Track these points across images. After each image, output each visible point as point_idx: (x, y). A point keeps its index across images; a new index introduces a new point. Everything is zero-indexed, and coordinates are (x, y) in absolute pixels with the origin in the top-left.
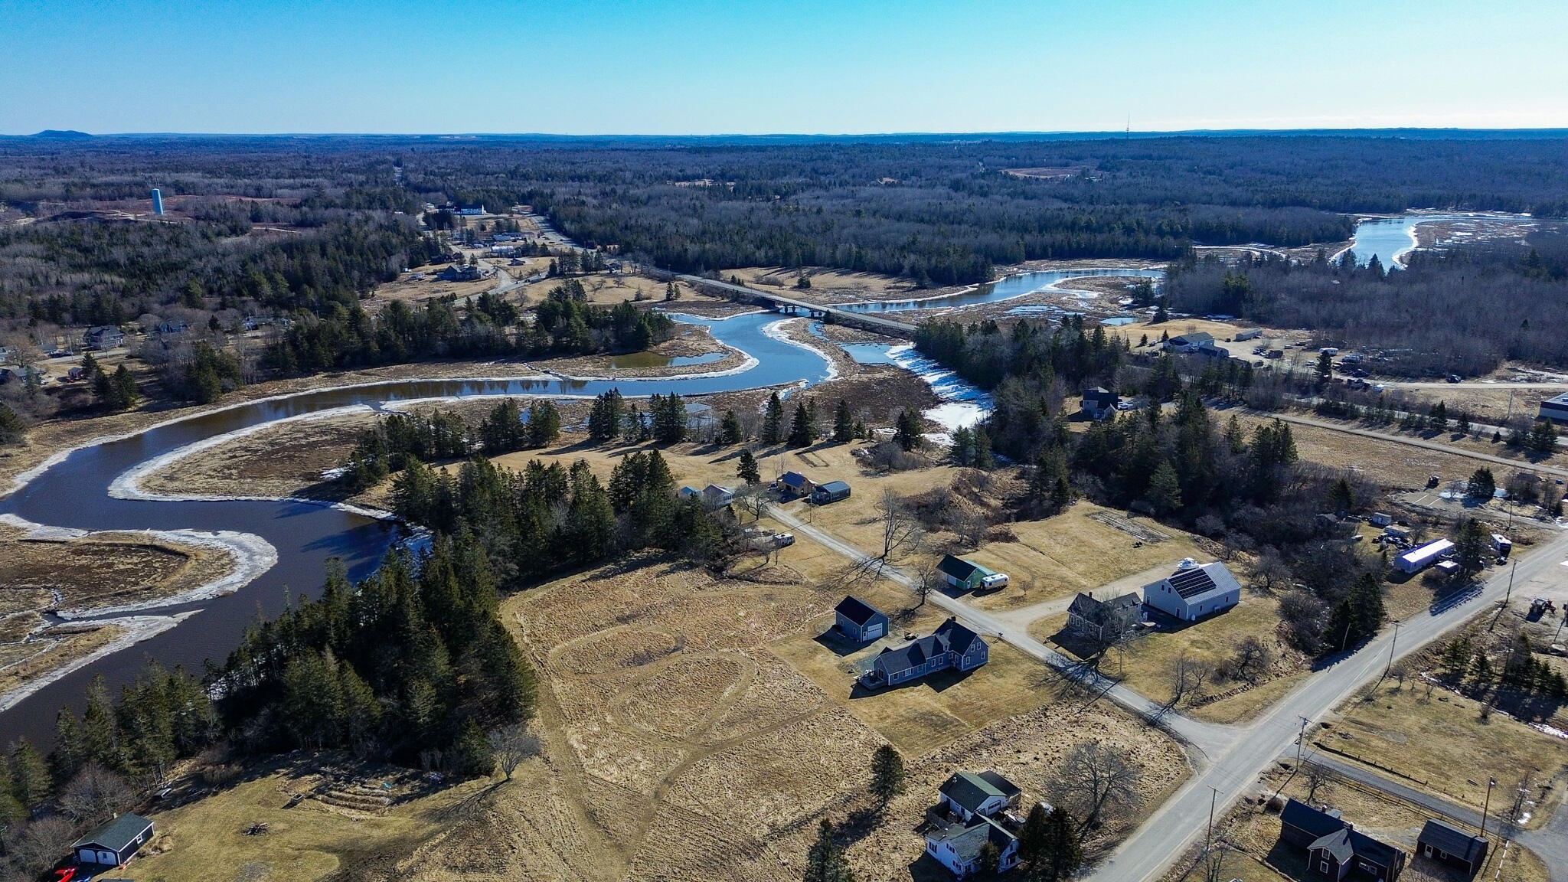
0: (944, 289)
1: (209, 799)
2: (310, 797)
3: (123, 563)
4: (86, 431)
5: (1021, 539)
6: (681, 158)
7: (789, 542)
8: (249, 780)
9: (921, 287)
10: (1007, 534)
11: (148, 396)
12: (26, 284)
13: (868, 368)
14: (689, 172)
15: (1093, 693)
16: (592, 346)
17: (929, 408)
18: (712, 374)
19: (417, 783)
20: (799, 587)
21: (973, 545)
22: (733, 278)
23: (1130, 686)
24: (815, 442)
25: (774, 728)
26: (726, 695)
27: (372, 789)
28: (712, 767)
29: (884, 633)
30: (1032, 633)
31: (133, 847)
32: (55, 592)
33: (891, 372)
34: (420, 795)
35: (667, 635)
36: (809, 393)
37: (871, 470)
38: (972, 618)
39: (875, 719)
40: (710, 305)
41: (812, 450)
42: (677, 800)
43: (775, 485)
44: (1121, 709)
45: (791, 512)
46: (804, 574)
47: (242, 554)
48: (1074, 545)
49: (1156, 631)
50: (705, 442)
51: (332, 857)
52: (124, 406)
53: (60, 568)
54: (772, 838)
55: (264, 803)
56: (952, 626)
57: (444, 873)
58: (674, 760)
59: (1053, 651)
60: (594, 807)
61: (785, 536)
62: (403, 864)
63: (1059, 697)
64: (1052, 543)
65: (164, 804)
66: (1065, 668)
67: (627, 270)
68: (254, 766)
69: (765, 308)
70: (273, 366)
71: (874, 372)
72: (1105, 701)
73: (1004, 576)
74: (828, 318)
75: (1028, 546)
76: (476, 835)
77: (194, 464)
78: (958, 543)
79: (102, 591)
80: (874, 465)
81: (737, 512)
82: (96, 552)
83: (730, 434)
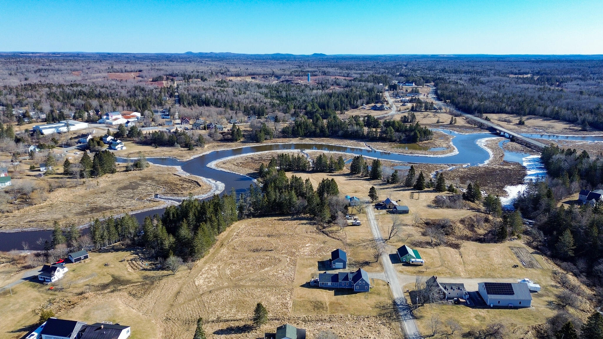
0: (597, 132)
1: (110, 253)
2: (128, 261)
3: (185, 185)
4: (222, 146)
5: (462, 249)
7: (358, 225)
9: (584, 130)
10: (459, 245)
11: (245, 138)
12: (252, 101)
13: (506, 163)
15: (398, 319)
16: (394, 138)
19: (153, 266)
20: (340, 242)
21: (436, 245)
22: (487, 117)
23: (418, 322)
24: (426, 189)
25: (262, 287)
26: (263, 270)
27: (143, 264)
28: (228, 292)
29: (344, 267)
30: (405, 287)
31: (79, 259)
32: (164, 189)
33: (515, 167)
34: (150, 270)
35: (274, 245)
36: (463, 170)
37: (434, 205)
38: (389, 273)
39: (299, 296)
40: (466, 128)
41: (421, 192)
42: (205, 298)
43: (383, 202)
44: (400, 329)
45: (376, 214)
46: (348, 237)
47: (214, 189)
48: (482, 258)
49: (464, 305)
50: (385, 181)
51: (111, 279)
52: (236, 140)
53: (172, 183)
54: (213, 322)
55: (117, 259)
56: (359, 272)
57: (126, 294)
58: (221, 285)
59: (403, 297)
60: (182, 291)
61: (358, 222)
62: (121, 287)
63: (380, 315)
64: (473, 254)
65: (100, 251)
66: (399, 305)
67: (444, 110)
68: (128, 248)
69: (490, 132)
70: (285, 133)
71: (506, 165)
72: (398, 324)
73: (422, 260)
74: (513, 139)
75: (460, 252)
76: (146, 286)
77: (235, 160)
78: (430, 243)
79: (173, 192)
80: (438, 203)
81: (350, 209)
82: (184, 181)
83: (393, 180)
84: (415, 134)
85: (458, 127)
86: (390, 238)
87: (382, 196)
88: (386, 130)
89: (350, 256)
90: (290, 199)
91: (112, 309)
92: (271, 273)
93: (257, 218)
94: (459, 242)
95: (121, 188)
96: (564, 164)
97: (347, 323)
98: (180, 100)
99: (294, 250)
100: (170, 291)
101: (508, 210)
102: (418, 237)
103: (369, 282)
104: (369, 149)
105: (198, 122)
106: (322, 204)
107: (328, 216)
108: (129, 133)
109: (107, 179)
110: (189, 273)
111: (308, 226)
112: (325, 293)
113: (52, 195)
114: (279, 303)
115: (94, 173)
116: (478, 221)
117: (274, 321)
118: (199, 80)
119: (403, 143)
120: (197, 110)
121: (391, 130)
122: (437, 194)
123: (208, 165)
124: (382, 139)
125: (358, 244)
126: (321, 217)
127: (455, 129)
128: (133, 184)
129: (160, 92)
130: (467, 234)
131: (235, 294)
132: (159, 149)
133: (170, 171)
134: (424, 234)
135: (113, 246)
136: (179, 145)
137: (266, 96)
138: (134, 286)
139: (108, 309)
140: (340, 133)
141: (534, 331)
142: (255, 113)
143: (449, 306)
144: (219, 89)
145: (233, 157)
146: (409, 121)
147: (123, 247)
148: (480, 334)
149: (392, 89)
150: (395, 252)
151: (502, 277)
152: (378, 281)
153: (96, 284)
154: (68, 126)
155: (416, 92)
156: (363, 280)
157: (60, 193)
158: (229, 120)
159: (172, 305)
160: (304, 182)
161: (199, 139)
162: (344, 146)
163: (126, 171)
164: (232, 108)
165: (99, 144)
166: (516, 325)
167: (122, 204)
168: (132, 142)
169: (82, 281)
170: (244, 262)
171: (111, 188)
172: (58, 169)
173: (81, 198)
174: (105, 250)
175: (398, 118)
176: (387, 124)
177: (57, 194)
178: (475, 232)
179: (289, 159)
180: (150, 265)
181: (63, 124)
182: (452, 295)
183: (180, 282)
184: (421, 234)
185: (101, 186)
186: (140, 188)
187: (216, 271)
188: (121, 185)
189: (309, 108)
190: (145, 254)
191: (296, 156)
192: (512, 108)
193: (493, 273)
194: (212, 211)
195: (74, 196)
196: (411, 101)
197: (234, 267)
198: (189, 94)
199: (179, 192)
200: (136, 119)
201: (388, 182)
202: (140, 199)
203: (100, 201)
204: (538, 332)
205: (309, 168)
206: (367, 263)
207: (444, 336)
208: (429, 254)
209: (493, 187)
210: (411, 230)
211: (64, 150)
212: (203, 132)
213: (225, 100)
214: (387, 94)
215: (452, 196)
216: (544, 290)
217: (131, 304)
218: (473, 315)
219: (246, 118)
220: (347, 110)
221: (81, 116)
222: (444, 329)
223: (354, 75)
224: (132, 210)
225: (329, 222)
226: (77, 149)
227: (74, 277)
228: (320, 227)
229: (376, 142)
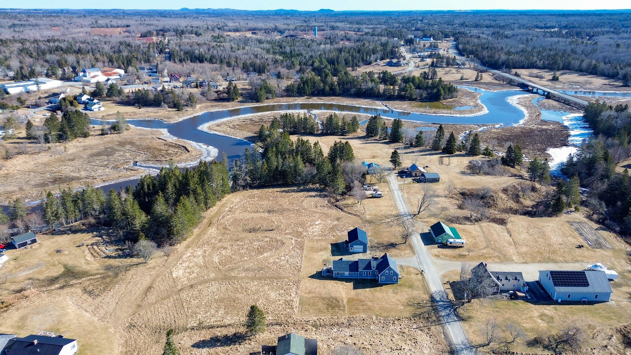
1: (65, 236)
2: (87, 246)
3: (171, 151)
4: (216, 106)
5: (509, 225)
6: (554, 18)
7: (379, 197)
8: (82, 233)
9: (626, 85)
10: (505, 220)
11: (243, 97)
13: (544, 122)
14: (548, 25)
15: (438, 321)
16: (414, 97)
17: (556, 147)
18: (458, 115)
19: (120, 252)
20: (358, 218)
21: (476, 221)
22: (516, 73)
23: (465, 325)
24: (457, 153)
25: (260, 279)
26: (262, 256)
27: (106, 249)
28: (214, 287)
29: (365, 251)
30: (444, 276)
31: (25, 244)
32: (145, 156)
33: (555, 126)
34: (115, 258)
35: (276, 223)
36: (495, 131)
37: (469, 171)
38: (421, 258)
39: (307, 291)
40: (494, 84)
41: (452, 156)
42: (184, 295)
43: (408, 169)
44: (443, 336)
45: (400, 183)
46: (368, 213)
47: (206, 155)
48: (536, 236)
49: (523, 300)
50: (407, 144)
51: (62, 270)
52: (233, 100)
53: (155, 148)
54: (193, 329)
55: (74, 243)
56: (385, 258)
57: (79, 291)
58: (206, 277)
59: (443, 290)
60: (154, 286)
61: (378, 193)
62: (74, 281)
63: (415, 316)
64: (525, 231)
65: (54, 233)
66: (439, 302)
67: (467, 66)
68: (90, 229)
69: (521, 88)
70: (289, 92)
71: (545, 125)
72: (439, 328)
73: (462, 241)
74: (548, 96)
75: (507, 229)
76: (108, 280)
77: (231, 122)
78: (468, 218)
79: (155, 158)
80: (473, 169)
81: (368, 177)
82: (170, 146)
83: (418, 142)
84: (439, 91)
85: (485, 83)
86: (419, 212)
87: (406, 162)
88: (406, 86)
89: (371, 236)
90: (296, 166)
91: (57, 313)
92: (271, 260)
93: (255, 190)
94: (504, 216)
95: (93, 154)
96: (616, 122)
97: (372, 328)
98: (170, 57)
99: (300, 230)
100: (139, 285)
101: (554, 176)
102: (454, 211)
103: (398, 270)
104: (385, 108)
105: (189, 79)
106: (334, 172)
107: (341, 187)
108: (108, 92)
109: (78, 144)
110: (166, 261)
111: (317, 199)
112: (341, 286)
113: (9, 163)
114: (281, 301)
115: (61, 137)
116: (523, 190)
117: (274, 327)
118: (194, 35)
119: (425, 102)
120: (189, 66)
121: (411, 87)
122: (471, 158)
123: (200, 128)
124: (401, 98)
125: (380, 220)
126: (333, 187)
127: (481, 86)
128: (109, 150)
129: (149, 48)
130: (512, 206)
131: (223, 289)
132: (143, 110)
133: (155, 134)
134: (460, 207)
135: (72, 226)
136: (166, 106)
137: (268, 51)
138: (91, 279)
139: (52, 312)
140: (353, 91)
141: (619, 335)
142: (255, 70)
143: (503, 301)
144: (214, 44)
145: (229, 119)
146: (430, 78)
147: (84, 227)
148: (550, 341)
149: (408, 44)
150: (427, 230)
151: (566, 262)
152: (409, 269)
153: (42, 277)
154: (37, 84)
155: (434, 47)
156: (391, 269)
157: (19, 160)
158: (225, 77)
159: (139, 306)
160: (312, 145)
161: (190, 99)
162: (357, 106)
163: (102, 134)
164: (229, 65)
165: (72, 103)
166: (594, 328)
167: (93, 174)
168: (112, 102)
169: (24, 274)
170: (238, 245)
171: (81, 154)
172: (20, 133)
173: (43, 166)
174: (60, 231)
175: (417, 74)
176: (406, 80)
177: (16, 163)
178: (522, 203)
179: (294, 119)
180: (117, 250)
181: (33, 82)
182: (506, 287)
183: (152, 273)
184: (456, 207)
185: (69, 152)
186: (117, 155)
187: (201, 257)
188: (94, 151)
189: (317, 64)
190: (111, 236)
191: (302, 116)
192: (544, 62)
193: (553, 257)
194: (197, 182)
195: (35, 164)
196: (430, 56)
197: (224, 252)
198: (181, 50)
199: (163, 159)
200: (119, 77)
201: (412, 145)
202: (116, 168)
203: (67, 170)
204: (624, 336)
205: (318, 130)
206: (393, 245)
207: (502, 345)
208: (470, 233)
209: (534, 150)
210: (444, 202)
211: (31, 111)
212: (195, 90)
213: (221, 56)
214: (403, 50)
215: (488, 161)
216: (622, 278)
217: (83, 306)
218: (536, 314)
219: (245, 76)
220: (359, 66)
221: (54, 74)
222: (502, 335)
223: (365, 30)
224: (104, 181)
225: (343, 194)
226: (47, 110)
227: (15, 268)
228: (333, 200)
229: (394, 100)
